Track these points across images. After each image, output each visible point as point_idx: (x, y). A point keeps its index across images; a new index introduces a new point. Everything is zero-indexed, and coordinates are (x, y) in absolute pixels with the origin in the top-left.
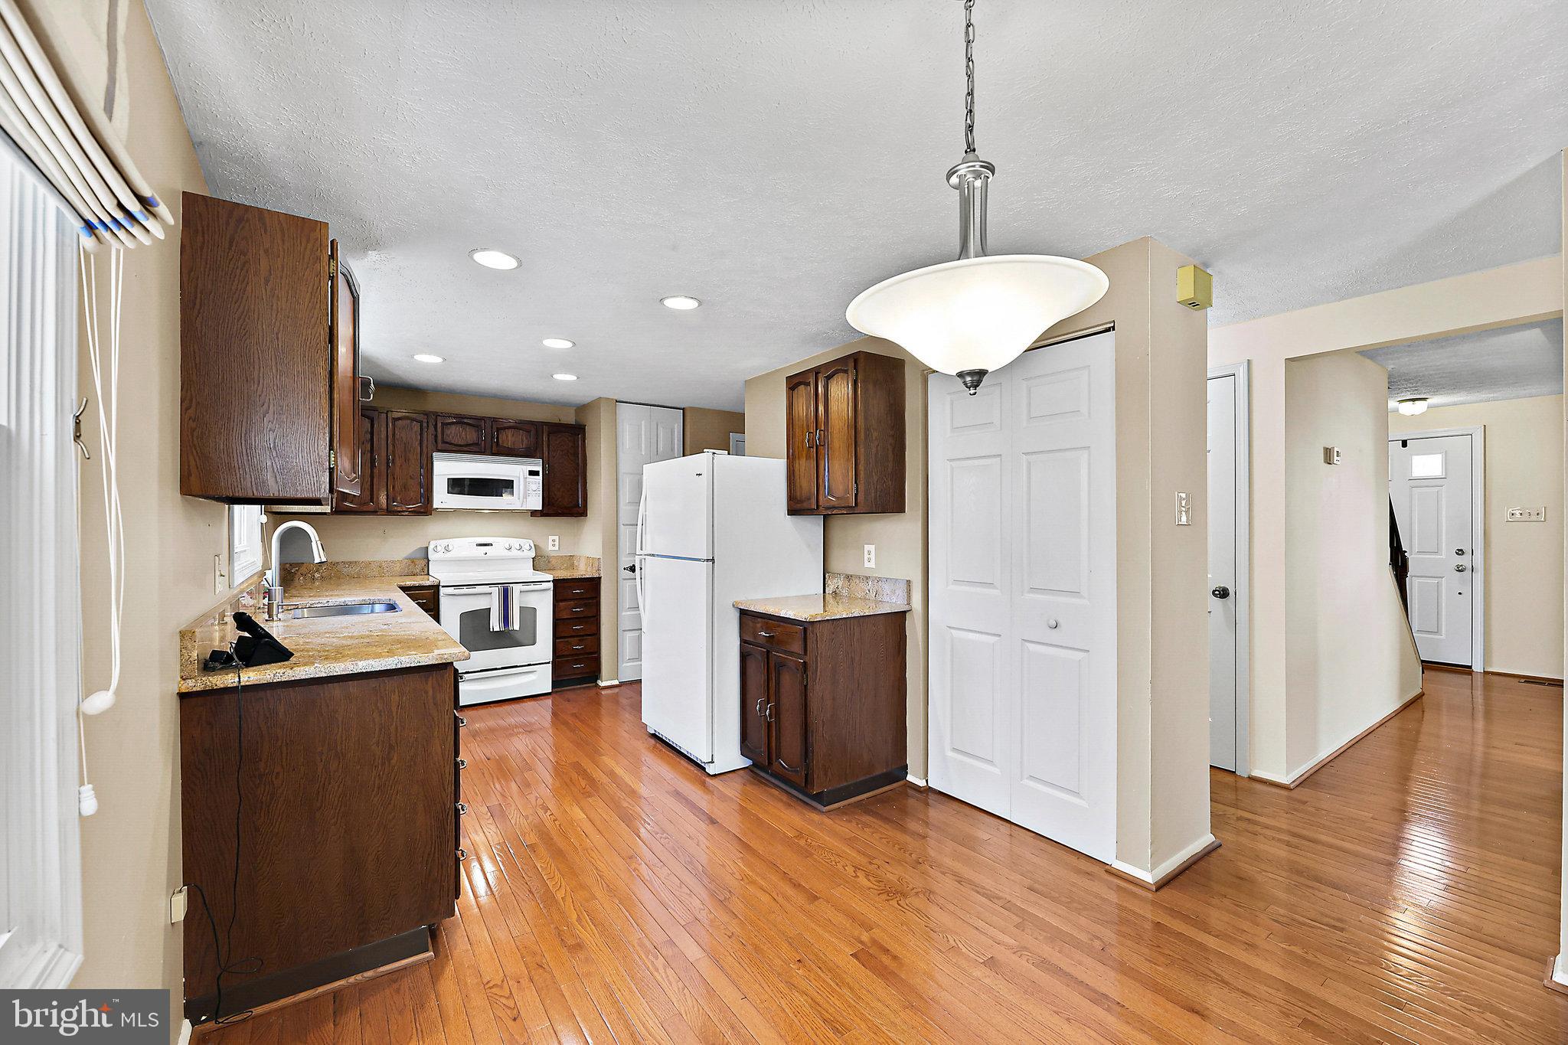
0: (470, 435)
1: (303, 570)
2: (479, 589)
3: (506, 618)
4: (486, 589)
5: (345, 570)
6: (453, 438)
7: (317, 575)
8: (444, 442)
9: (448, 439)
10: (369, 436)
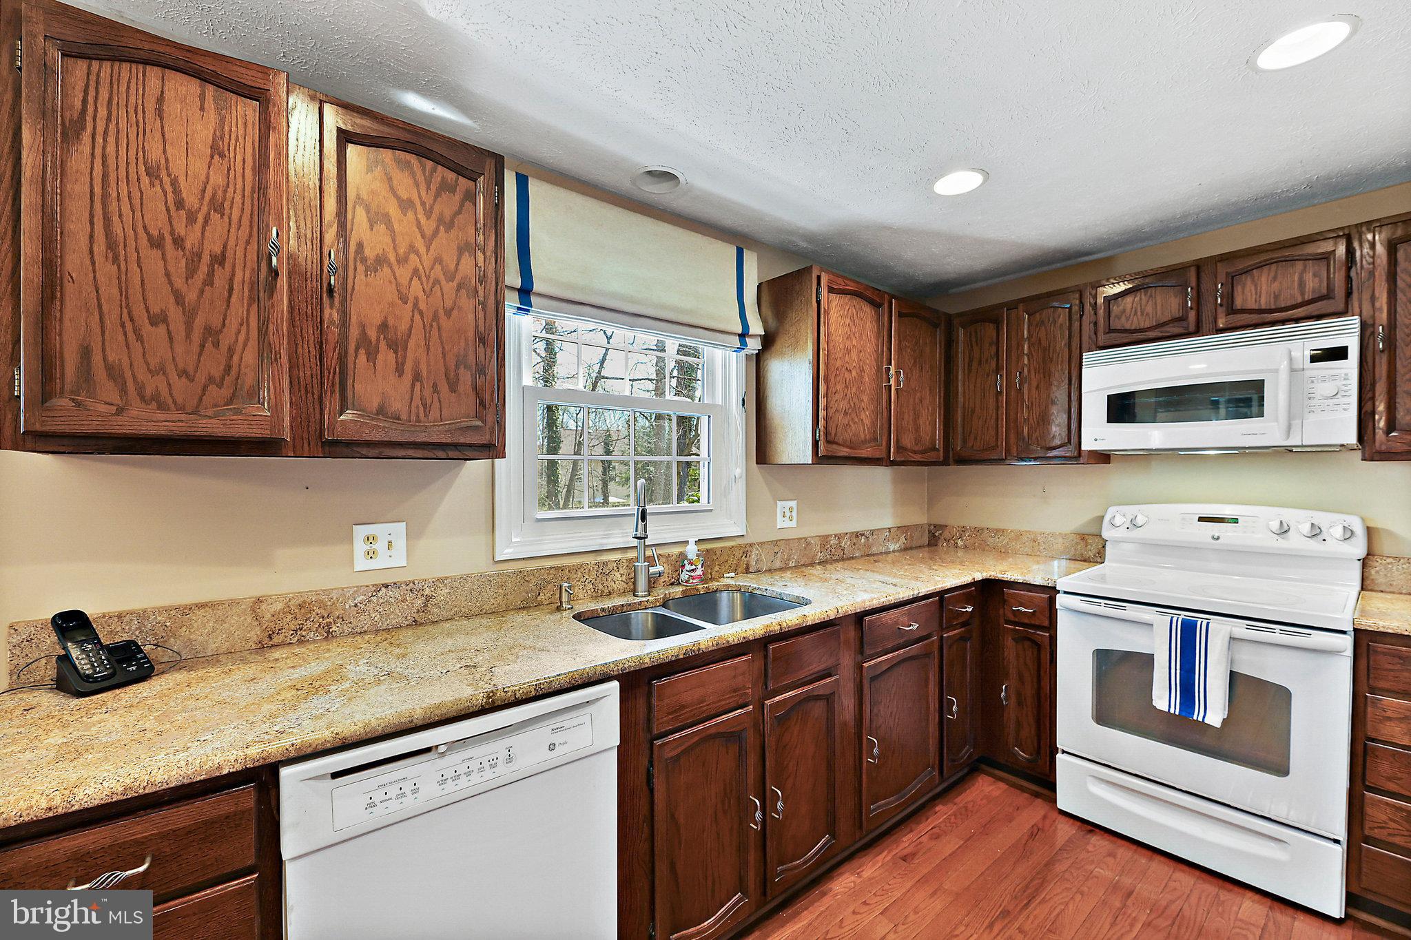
0: (1167, 304)
1: (946, 534)
2: (1132, 612)
3: (1187, 691)
4: (1147, 614)
5: (991, 540)
6: (1128, 319)
7: (960, 543)
8: (1110, 331)
9: (1115, 324)
10: (994, 349)
